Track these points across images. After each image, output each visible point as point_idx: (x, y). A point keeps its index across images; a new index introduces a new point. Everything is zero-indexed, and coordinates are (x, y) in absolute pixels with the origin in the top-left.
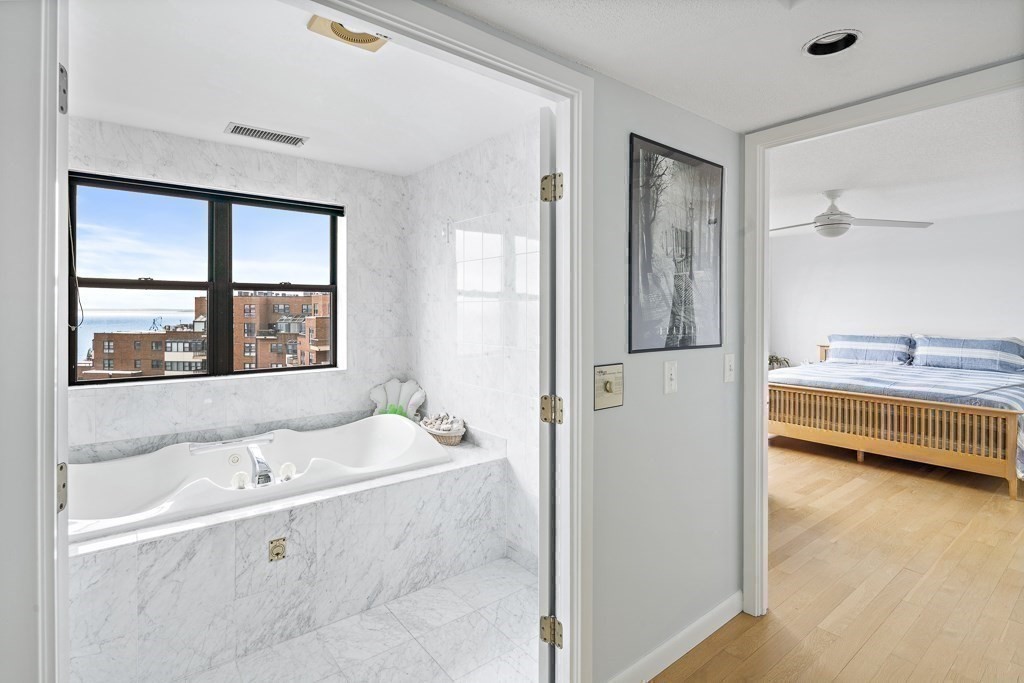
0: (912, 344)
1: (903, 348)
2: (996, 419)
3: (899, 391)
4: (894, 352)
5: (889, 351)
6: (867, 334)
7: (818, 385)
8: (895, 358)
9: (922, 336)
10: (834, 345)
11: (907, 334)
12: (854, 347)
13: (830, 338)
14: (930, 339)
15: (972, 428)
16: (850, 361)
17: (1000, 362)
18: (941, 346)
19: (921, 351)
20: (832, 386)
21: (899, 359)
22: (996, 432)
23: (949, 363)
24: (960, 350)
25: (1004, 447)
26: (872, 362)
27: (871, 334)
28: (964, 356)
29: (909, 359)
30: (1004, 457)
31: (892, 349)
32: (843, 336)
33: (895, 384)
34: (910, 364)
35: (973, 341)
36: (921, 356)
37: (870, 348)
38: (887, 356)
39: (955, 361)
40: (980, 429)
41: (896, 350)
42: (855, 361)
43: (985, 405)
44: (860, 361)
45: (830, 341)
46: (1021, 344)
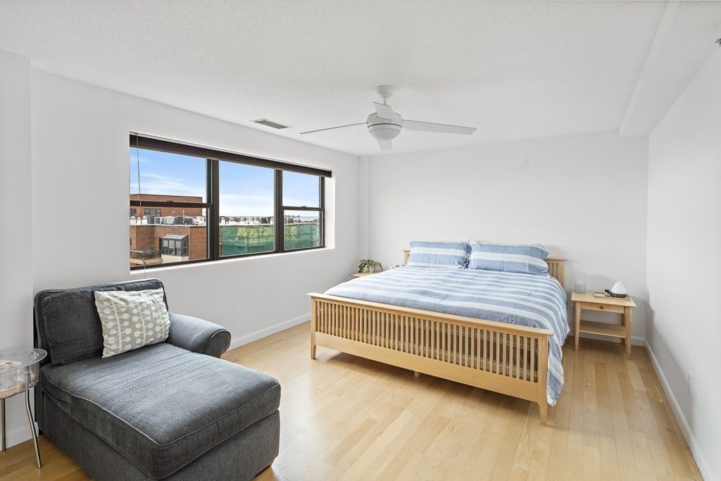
0: (468, 249)
1: (461, 253)
2: (529, 339)
3: (447, 307)
4: (455, 256)
5: (452, 256)
6: (437, 241)
7: (380, 299)
8: (456, 263)
9: (475, 243)
10: (414, 251)
11: (465, 240)
12: (427, 253)
13: (412, 244)
14: (481, 245)
15: (508, 347)
16: (424, 264)
17: (529, 265)
18: (488, 251)
19: (474, 256)
20: (392, 301)
21: (459, 263)
22: (529, 353)
23: (493, 266)
24: (502, 255)
25: (536, 369)
26: (440, 265)
27: (440, 241)
28: (505, 260)
29: (466, 263)
30: (536, 380)
31: (454, 254)
32: (420, 243)
33: (446, 297)
34: (467, 267)
35: (510, 246)
36: (475, 260)
37: (438, 253)
38: (450, 260)
39: (498, 264)
40: (515, 349)
41: (457, 254)
42: (427, 265)
43: (520, 324)
44: (431, 265)
45: (411, 246)
46: (543, 249)
